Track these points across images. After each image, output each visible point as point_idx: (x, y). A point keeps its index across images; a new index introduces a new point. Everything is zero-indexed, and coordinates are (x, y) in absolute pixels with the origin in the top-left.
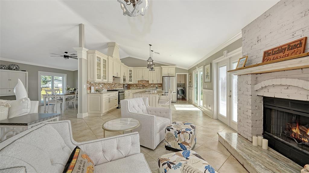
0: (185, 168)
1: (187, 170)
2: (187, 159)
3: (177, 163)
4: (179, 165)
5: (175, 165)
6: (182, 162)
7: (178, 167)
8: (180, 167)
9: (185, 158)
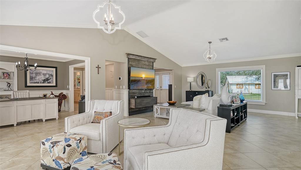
0: (75, 150)
1: (74, 152)
2: (81, 154)
3: (79, 145)
4: (78, 146)
5: (79, 143)
6: (79, 149)
7: (77, 146)
8: (77, 147)
9: (81, 152)
